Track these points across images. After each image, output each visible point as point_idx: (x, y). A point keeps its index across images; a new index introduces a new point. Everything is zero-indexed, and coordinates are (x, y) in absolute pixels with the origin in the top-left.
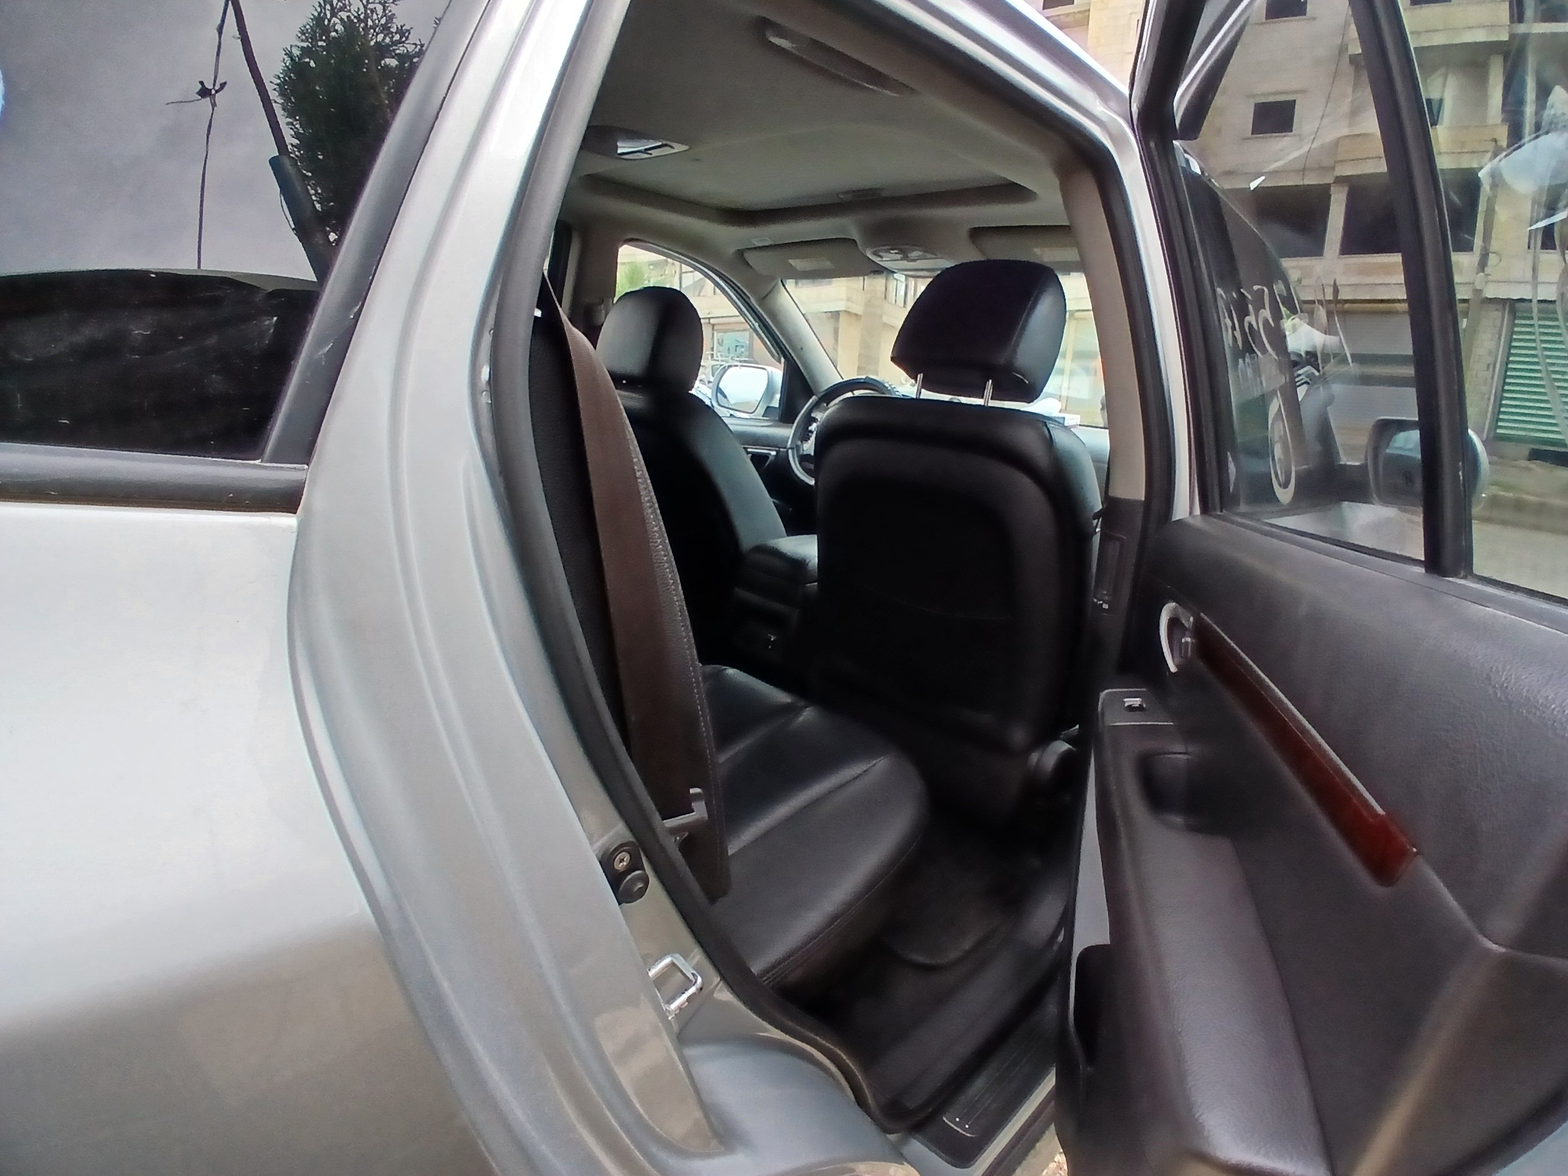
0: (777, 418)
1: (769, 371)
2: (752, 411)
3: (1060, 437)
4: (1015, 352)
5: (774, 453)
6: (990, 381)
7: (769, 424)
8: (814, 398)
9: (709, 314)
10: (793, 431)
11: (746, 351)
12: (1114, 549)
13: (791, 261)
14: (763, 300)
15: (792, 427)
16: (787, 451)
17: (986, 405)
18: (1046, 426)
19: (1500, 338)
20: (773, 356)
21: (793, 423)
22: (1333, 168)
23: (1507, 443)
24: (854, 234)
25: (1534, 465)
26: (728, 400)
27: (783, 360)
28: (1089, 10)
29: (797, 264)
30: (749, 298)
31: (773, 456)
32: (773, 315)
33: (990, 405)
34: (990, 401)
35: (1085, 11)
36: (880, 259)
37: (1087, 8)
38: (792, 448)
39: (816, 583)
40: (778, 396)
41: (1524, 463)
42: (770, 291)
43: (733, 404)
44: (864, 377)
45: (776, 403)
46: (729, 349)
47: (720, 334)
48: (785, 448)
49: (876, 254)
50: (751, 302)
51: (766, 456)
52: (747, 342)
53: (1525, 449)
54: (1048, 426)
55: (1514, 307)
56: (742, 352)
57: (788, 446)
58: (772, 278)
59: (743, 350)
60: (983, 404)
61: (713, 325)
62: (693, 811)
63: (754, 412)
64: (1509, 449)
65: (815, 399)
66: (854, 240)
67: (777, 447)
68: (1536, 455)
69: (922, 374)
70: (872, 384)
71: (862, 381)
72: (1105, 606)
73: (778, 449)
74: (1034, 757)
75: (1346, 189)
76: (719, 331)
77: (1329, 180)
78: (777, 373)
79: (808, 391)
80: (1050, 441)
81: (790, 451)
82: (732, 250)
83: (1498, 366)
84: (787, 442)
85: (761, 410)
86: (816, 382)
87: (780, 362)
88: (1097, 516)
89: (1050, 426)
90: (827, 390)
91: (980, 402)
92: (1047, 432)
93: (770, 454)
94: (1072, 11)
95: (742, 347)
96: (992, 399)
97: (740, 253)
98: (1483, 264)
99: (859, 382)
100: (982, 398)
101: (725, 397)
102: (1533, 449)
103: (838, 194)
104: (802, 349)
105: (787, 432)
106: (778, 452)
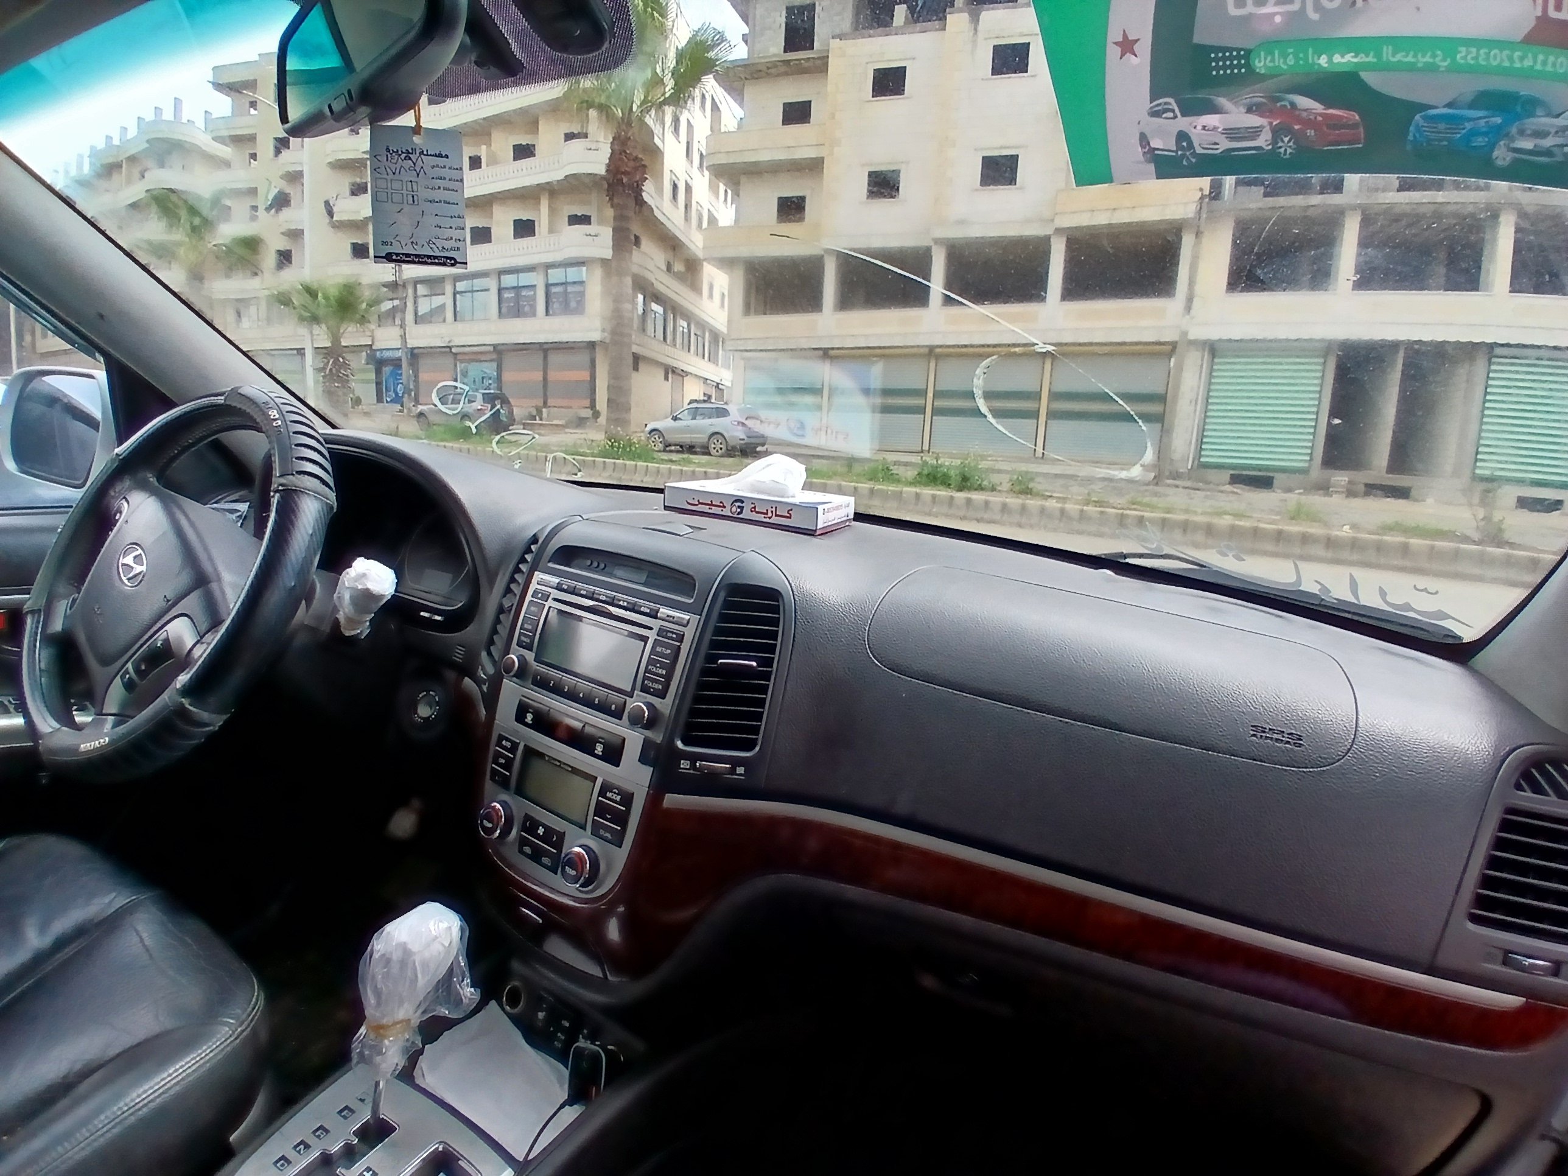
9: (449, 342)
11: (494, 382)
19: (1201, 372)
22: (1053, 220)
23: (1209, 470)
25: (1238, 489)
28: (828, 57)
35: (824, 57)
37: (825, 55)
41: (1228, 488)
46: (474, 381)
47: (463, 365)
52: (495, 374)
53: (1226, 475)
55: (1213, 349)
56: (490, 384)
59: (490, 382)
61: (456, 354)
64: (1212, 475)
68: (1236, 480)
75: (1065, 239)
76: (462, 361)
77: (1048, 231)
83: (1199, 401)
94: (811, 56)
95: (490, 378)
98: (1188, 308)
102: (1232, 475)
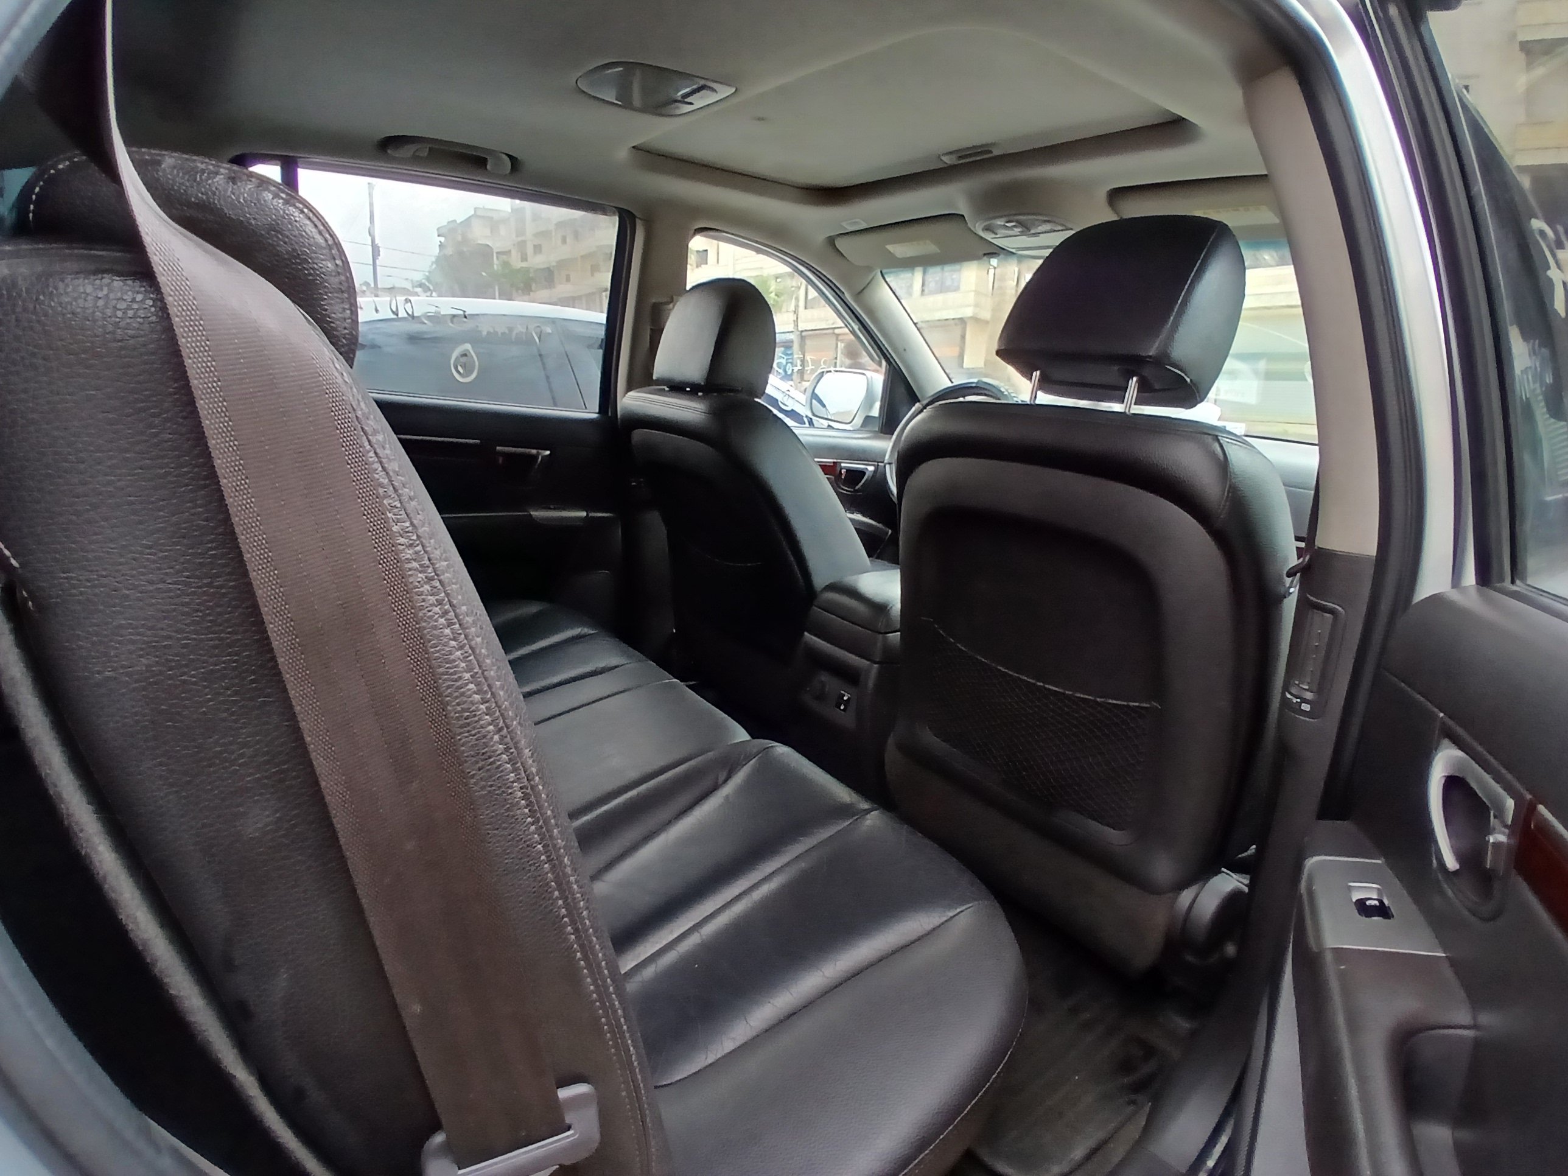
0: (877, 429)
1: (869, 377)
2: (849, 421)
3: (1237, 456)
4: (1170, 337)
5: (871, 468)
6: (1135, 379)
7: (865, 436)
8: (917, 405)
10: (891, 444)
12: (1320, 626)
13: (890, 247)
14: (859, 295)
15: (891, 438)
16: (885, 466)
17: (1127, 411)
18: (1218, 441)
20: (872, 359)
21: (893, 434)
24: (962, 207)
26: (827, 409)
27: (884, 363)
29: (899, 250)
30: (843, 293)
31: (871, 471)
32: (870, 312)
33: (1132, 412)
34: (1133, 406)
36: (994, 236)
38: (890, 464)
39: (899, 633)
40: (877, 405)
42: (868, 284)
43: (834, 414)
44: (975, 380)
45: (875, 412)
48: (883, 462)
49: (987, 229)
50: (845, 297)
51: (862, 473)
54: (1221, 441)
57: (886, 461)
58: (869, 269)
60: (1123, 411)
62: (569, 1128)
63: (851, 422)
65: (919, 407)
66: (963, 216)
67: (875, 461)
69: (1038, 372)
70: (984, 389)
71: (974, 385)
72: (1306, 707)
73: (876, 463)
74: (1186, 897)
78: (878, 379)
79: (913, 398)
80: (1223, 465)
81: (888, 467)
82: (821, 237)
84: (885, 456)
85: (858, 421)
86: (920, 388)
87: (880, 365)
88: (1291, 574)
89: (1223, 440)
90: (933, 396)
91: (1117, 407)
92: (1219, 449)
93: (867, 469)
96: (1135, 404)
97: (831, 241)
99: (971, 387)
100: (1123, 402)
101: (824, 406)
103: (939, 157)
104: (905, 350)
105: (886, 446)
106: (877, 467)
